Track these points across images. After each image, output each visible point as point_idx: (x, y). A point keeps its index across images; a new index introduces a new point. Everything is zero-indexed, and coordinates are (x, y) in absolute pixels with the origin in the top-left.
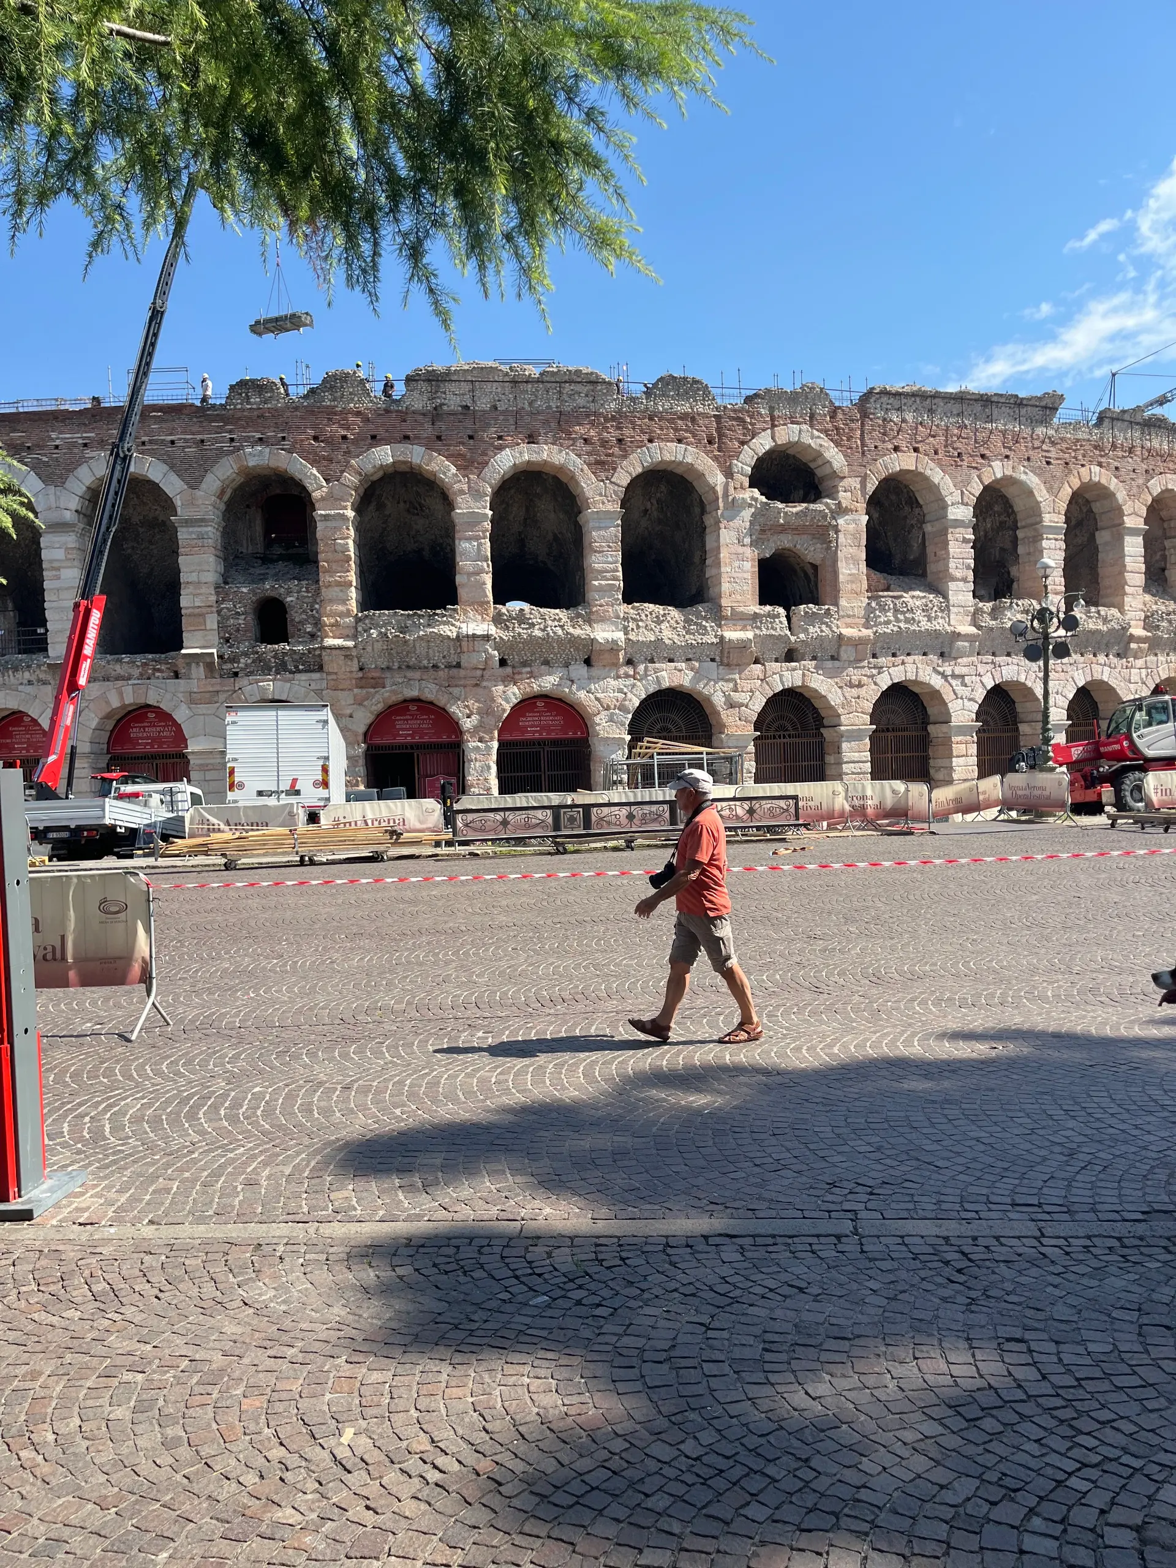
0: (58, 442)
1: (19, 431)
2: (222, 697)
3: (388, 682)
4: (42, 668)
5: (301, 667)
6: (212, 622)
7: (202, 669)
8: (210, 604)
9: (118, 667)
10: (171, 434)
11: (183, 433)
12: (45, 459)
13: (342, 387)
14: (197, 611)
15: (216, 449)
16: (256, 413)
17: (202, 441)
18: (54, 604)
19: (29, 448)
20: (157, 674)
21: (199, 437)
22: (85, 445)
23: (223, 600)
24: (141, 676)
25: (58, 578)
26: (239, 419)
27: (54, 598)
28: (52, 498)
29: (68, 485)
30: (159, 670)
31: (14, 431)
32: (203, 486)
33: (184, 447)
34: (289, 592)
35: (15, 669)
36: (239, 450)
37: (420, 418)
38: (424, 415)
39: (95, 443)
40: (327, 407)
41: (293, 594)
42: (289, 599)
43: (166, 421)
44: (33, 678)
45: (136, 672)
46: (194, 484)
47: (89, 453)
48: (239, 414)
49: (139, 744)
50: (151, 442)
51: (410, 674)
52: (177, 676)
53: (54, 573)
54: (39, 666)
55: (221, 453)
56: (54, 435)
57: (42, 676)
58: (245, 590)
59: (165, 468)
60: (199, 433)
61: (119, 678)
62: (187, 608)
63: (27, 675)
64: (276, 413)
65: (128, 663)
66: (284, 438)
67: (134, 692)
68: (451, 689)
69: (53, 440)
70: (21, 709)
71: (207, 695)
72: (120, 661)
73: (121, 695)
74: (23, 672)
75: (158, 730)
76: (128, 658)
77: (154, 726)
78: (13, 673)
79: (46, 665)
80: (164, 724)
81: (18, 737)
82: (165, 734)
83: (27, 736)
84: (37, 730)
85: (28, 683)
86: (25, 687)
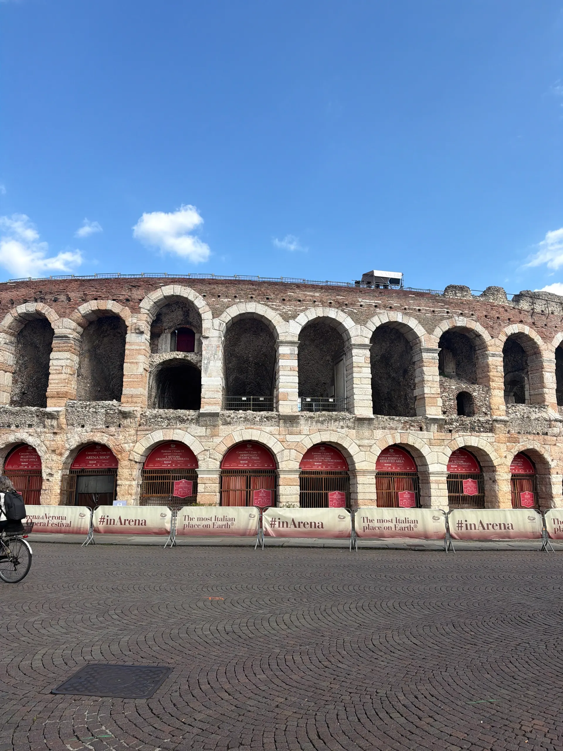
0: (362, 303)
1: (341, 296)
2: (446, 442)
3: (521, 440)
5: (482, 430)
6: (440, 402)
7: (436, 426)
8: (438, 393)
9: (391, 423)
10: (419, 306)
11: (424, 306)
12: (355, 311)
13: (498, 294)
14: (432, 396)
15: (441, 316)
16: (460, 301)
17: (433, 311)
18: (359, 386)
19: (346, 304)
20: (412, 428)
21: (432, 309)
22: (376, 306)
23: (444, 392)
24: (403, 428)
25: (360, 372)
26: (452, 303)
27: (358, 382)
28: (359, 331)
29: (368, 325)
30: (412, 426)
31: (338, 295)
32: (435, 333)
33: (425, 313)
34: (474, 391)
35: (336, 420)
36: (451, 318)
37: (526, 313)
38: (528, 312)
39: (382, 306)
40: (491, 303)
41: (476, 391)
42: (474, 394)
43: (417, 300)
44: (344, 425)
45: (400, 425)
46: (430, 331)
47: (378, 310)
48: (452, 301)
49: (385, 466)
50: (409, 309)
51: (529, 437)
52: (421, 429)
53: (359, 369)
54: (350, 419)
55: (442, 319)
56: (360, 300)
57: (350, 424)
58: (454, 387)
59: (416, 322)
60: (432, 307)
61: (391, 428)
62: (427, 394)
63: (341, 423)
64: (469, 303)
65: (397, 421)
66: (472, 314)
67: (401, 437)
68: (545, 446)
69: (359, 302)
70: (339, 442)
71: (439, 441)
72: (393, 419)
73: (394, 438)
74: (339, 422)
75: (395, 459)
76: (397, 418)
77: (393, 456)
78: (334, 421)
79: (354, 419)
80: (398, 456)
81: (316, 458)
82: (399, 462)
83: (322, 458)
84: (328, 455)
85: (342, 427)
86: (340, 430)
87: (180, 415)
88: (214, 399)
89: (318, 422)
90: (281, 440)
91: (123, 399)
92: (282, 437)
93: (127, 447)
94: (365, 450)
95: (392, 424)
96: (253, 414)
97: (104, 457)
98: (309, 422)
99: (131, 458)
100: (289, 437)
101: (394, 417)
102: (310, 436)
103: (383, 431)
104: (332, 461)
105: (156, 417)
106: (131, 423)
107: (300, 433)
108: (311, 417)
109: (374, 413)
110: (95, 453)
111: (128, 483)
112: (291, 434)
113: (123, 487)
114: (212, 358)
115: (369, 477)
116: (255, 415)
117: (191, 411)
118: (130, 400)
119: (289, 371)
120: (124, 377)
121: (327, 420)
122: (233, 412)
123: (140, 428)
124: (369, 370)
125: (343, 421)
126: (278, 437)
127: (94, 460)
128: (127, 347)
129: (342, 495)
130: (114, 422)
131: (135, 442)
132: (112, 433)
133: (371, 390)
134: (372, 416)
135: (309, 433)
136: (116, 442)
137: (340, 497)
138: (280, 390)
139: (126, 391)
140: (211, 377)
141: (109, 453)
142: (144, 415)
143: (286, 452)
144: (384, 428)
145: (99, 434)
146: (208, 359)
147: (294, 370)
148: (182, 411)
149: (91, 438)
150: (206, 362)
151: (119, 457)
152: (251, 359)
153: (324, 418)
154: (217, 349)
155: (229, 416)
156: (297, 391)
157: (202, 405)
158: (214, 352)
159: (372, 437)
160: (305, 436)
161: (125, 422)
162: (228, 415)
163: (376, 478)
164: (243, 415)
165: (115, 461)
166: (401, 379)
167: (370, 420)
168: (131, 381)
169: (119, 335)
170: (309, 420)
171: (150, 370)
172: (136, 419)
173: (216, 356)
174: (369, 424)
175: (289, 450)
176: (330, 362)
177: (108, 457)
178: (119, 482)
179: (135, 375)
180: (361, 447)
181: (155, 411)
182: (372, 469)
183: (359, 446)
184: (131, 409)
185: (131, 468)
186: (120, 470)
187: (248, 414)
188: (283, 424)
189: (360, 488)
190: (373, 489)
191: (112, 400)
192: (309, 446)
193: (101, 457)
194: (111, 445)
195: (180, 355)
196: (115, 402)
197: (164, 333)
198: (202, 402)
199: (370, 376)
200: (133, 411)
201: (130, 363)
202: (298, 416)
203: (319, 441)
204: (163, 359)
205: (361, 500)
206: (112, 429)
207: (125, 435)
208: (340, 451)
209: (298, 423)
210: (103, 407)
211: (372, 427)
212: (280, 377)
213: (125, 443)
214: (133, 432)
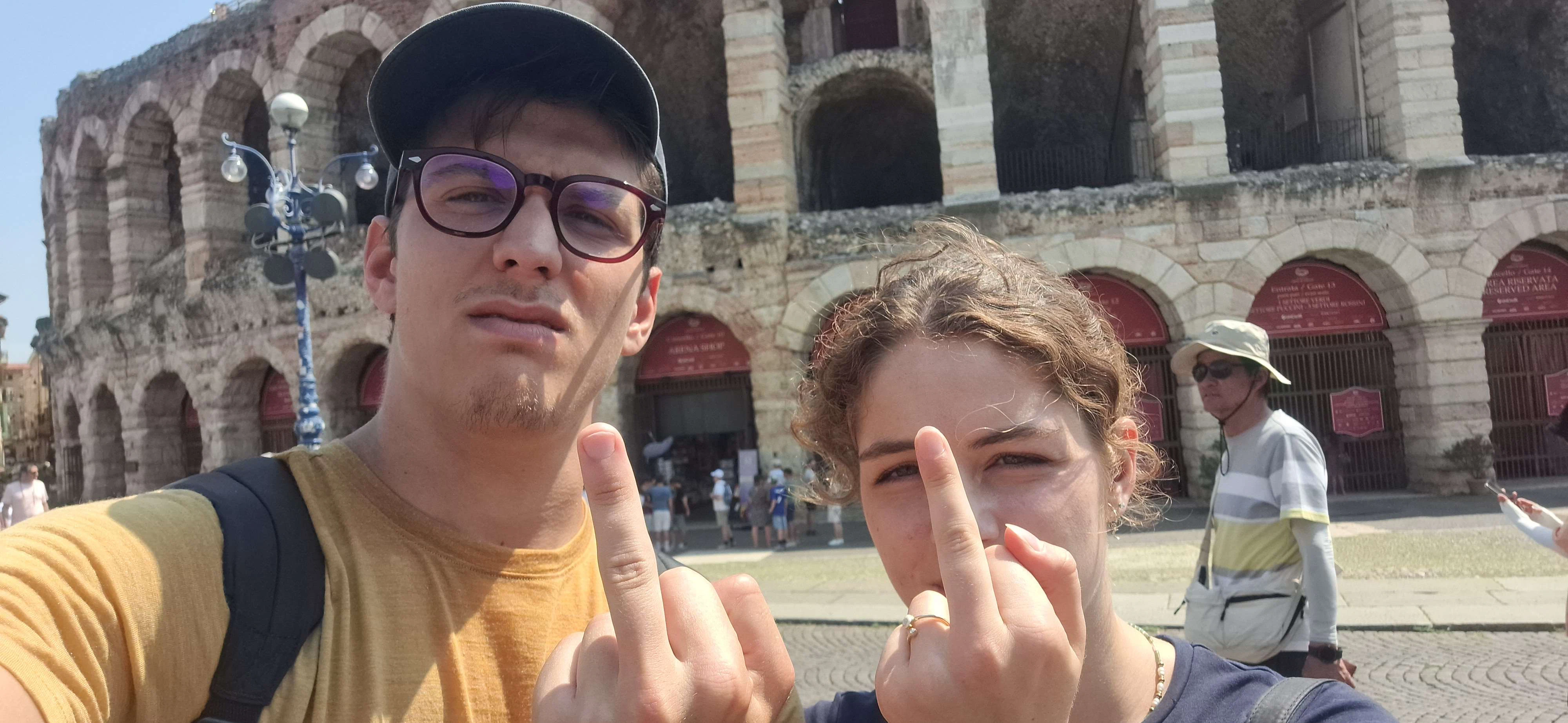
4: (1398, 180)
18: (1414, 74)
24: (1561, 187)
25: (1417, 31)
27: (1413, 63)
35: (1348, 183)
44: (1376, 198)
45: (1554, 180)
49: (1507, 306)
53: (1411, 23)
54: (1391, 177)
57: (1393, 193)
61: (1525, 192)
63: (1367, 193)
65: (1543, 166)
67: (1557, 214)
72: (1531, 162)
73: (1535, 218)
74: (1360, 188)
75: (1529, 281)
76: (1542, 160)
77: (1522, 275)
78: (1343, 189)
79: (1405, 175)
80: (1537, 271)
81: (1286, 302)
82: (1541, 288)
83: (1303, 301)
84: (1319, 290)
85: (1369, 205)
86: (1364, 212)
87: (889, 219)
88: (979, 167)
89: (1291, 194)
90: (1186, 259)
91: (739, 193)
92: (1187, 250)
93: (766, 316)
94: (1448, 264)
95: (1529, 178)
96: (1094, 196)
97: (712, 347)
98: (1266, 200)
99: (780, 341)
100: (1208, 250)
101: (1532, 155)
102: (1271, 240)
103: (1502, 200)
104: (1333, 305)
105: (826, 230)
106: (767, 253)
107: (1239, 234)
108: (1269, 185)
109: (1468, 152)
110: (688, 338)
111: (779, 405)
112: (1213, 238)
113: (769, 417)
114: (961, 48)
115: (1462, 339)
116: (1100, 198)
117: (916, 206)
118: (756, 193)
119: (1189, 56)
120: (734, 135)
121: (1319, 187)
122: (1037, 196)
123: (790, 266)
124: (1444, 22)
125: (1372, 186)
126: (1175, 252)
127: (688, 355)
128: (730, 52)
129: (1369, 397)
130: (724, 257)
131: (784, 302)
132: (724, 285)
133: (1455, 82)
134: (1465, 160)
135: (1266, 232)
136: (737, 305)
137: (1365, 403)
138: (1171, 117)
139: (742, 171)
140: (963, 104)
141: (721, 334)
142: (797, 229)
143: (1203, 291)
144: (1501, 193)
145: (693, 290)
146: (951, 54)
147: (1206, 53)
148: (892, 209)
149: (675, 301)
150: (944, 63)
151: (749, 342)
152: (1051, 51)
153: (1309, 184)
154: (973, 21)
155: (1027, 208)
156: (1221, 111)
157: (946, 187)
158: (963, 33)
159: (1464, 224)
160: (1256, 241)
161: (753, 252)
162: (1022, 204)
163: (1485, 339)
164: (1065, 202)
165: (741, 351)
166: (1523, 45)
167: (1457, 172)
168: (751, 145)
169: (699, 34)
170: (1266, 193)
171: (793, 109)
172: (780, 243)
173: (970, 43)
174: (1457, 185)
175: (1210, 286)
176: (1288, 27)
177: (720, 346)
178: (758, 405)
179: (759, 126)
180: (1432, 257)
181: (823, 218)
182: (1470, 314)
183: (1427, 253)
184: (763, 217)
185: (785, 368)
186: (757, 378)
187: (1079, 196)
188: (1189, 214)
189: (1437, 375)
190: (1479, 372)
191: (710, 199)
192: (1270, 267)
193: (705, 347)
194: (725, 315)
195: (868, 59)
196: (719, 204)
197: (814, 7)
198: (945, 179)
199: (1450, 39)
200: (770, 221)
201: (745, 94)
202: (1232, 185)
203: (1299, 252)
204: (825, 77)
205: (1442, 408)
206: (723, 275)
207: (757, 286)
208: (1357, 275)
209: (1231, 206)
210: (692, 220)
211: (1465, 193)
212: (1167, 78)
213: (760, 307)
214: (773, 276)
